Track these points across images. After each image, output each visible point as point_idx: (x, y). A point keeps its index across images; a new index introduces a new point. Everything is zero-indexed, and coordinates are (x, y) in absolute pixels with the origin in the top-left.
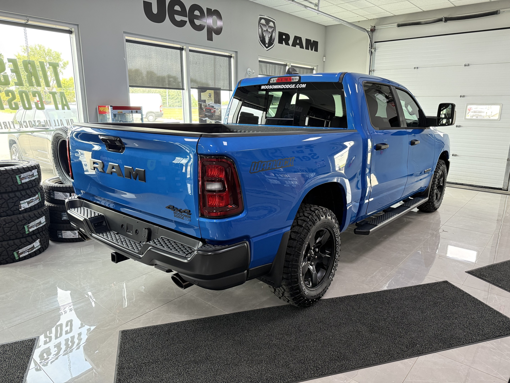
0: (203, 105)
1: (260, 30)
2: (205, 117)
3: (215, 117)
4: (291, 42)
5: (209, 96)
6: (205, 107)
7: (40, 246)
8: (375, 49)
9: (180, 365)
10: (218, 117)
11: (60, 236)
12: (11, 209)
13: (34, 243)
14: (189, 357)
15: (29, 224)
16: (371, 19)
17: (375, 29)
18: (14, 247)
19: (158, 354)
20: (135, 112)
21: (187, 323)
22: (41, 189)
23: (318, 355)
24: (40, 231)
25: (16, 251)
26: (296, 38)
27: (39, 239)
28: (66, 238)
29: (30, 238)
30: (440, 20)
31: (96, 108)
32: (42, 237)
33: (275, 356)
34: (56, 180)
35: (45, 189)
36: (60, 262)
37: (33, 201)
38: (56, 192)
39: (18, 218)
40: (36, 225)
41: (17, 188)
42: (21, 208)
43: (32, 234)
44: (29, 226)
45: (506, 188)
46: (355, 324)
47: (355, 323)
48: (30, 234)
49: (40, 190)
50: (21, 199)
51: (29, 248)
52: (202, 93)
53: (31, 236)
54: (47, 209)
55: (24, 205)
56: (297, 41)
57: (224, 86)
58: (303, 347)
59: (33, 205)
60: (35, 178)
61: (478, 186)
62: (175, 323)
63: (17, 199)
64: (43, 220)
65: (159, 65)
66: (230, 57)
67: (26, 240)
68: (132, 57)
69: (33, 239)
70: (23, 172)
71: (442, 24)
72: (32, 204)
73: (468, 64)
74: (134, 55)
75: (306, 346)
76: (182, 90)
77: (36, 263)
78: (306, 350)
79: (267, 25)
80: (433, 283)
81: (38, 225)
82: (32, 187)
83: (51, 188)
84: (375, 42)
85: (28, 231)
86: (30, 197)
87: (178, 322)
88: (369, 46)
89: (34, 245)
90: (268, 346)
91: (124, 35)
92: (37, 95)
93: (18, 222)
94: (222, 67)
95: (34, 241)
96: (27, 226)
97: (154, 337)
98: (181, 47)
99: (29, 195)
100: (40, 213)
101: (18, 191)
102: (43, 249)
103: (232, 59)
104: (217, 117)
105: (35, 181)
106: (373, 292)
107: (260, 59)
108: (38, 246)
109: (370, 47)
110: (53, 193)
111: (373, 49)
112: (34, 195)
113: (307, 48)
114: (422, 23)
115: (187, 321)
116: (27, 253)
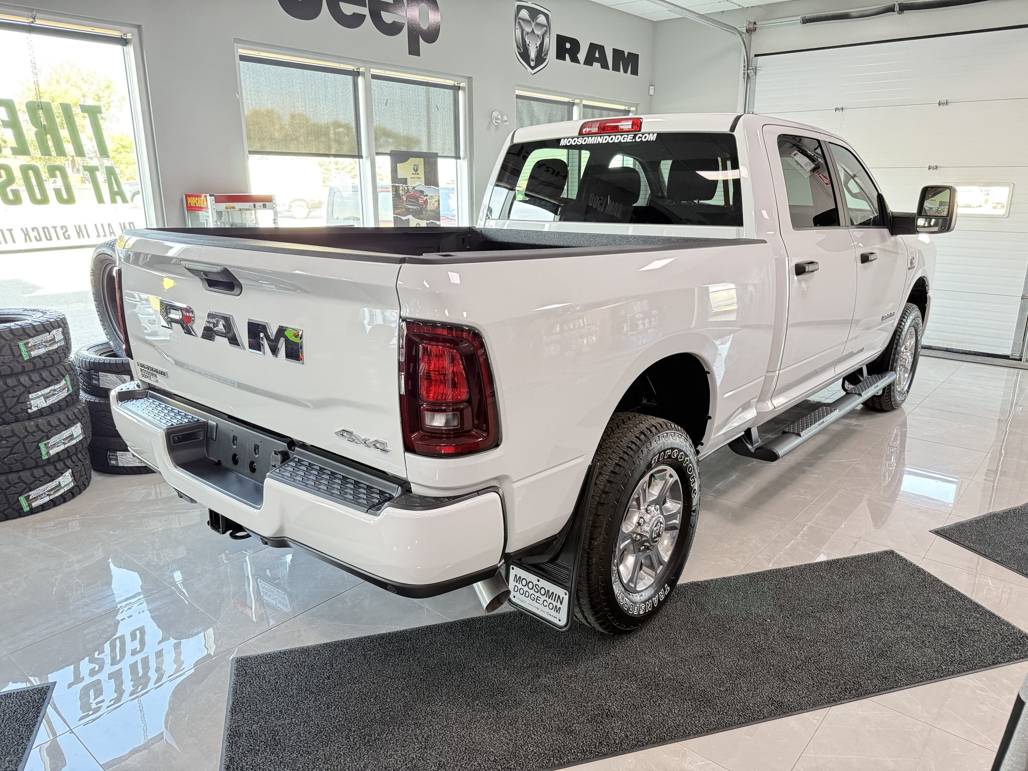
0: (402, 190)
1: (518, 32)
2: (406, 213)
3: (426, 213)
4: (582, 56)
5: (414, 169)
6: (407, 193)
7: (72, 483)
8: (756, 70)
9: (354, 727)
10: (433, 214)
11: (113, 462)
12: (11, 411)
13: (60, 478)
14: (371, 712)
15: (48, 441)
16: (747, 8)
17: (755, 29)
18: (20, 486)
19: (308, 706)
20: (261, 206)
21: (369, 642)
22: (70, 368)
23: (629, 706)
24: (71, 454)
25: (24, 494)
26: (593, 47)
27: (70, 470)
28: (125, 465)
29: (52, 467)
30: (890, 9)
31: (182, 200)
32: (77, 466)
33: (543, 709)
34: (102, 348)
35: (79, 367)
36: (114, 515)
37: (56, 392)
38: (102, 373)
39: (25, 428)
40: (63, 441)
41: (21, 367)
42: (31, 408)
43: (56, 459)
44: (48, 443)
45: (1017, 356)
46: (705, 641)
47: (707, 638)
48: (51, 461)
49: (69, 370)
50: (31, 390)
51: (49, 489)
52: (398, 165)
53: (53, 463)
54: (85, 408)
55: (38, 401)
56: (596, 54)
57: (443, 149)
58: (599, 688)
59: (56, 401)
60: (57, 347)
61: (961, 352)
62: (345, 641)
63: (23, 389)
64: (77, 431)
65: (309, 108)
66: (456, 89)
67: (45, 471)
68: (253, 92)
69: (57, 470)
70: (32, 335)
71: (894, 16)
72: (54, 399)
73: (945, 101)
74: (258, 88)
75: (607, 686)
76: (357, 160)
77: (64, 519)
78: (606, 695)
79: (533, 21)
80: (864, 555)
81: (66, 442)
82: (53, 365)
83: (92, 365)
84: (756, 56)
85: (48, 453)
86: (50, 386)
87: (351, 640)
88: (743, 64)
89: (59, 482)
90: (531, 689)
91: (236, 45)
92: (58, 173)
93: (26, 437)
94: (439, 109)
95: (61, 473)
96: (45, 444)
97: (301, 670)
98: (355, 70)
99: (46, 381)
100: (70, 417)
101: (24, 372)
102: (80, 490)
103: (461, 92)
104: (430, 213)
105: (57, 353)
106: (743, 575)
107: (518, 92)
108: (67, 484)
109: (745, 66)
110: (96, 375)
111: (750, 69)
112: (57, 380)
113: (616, 68)
114: (854, 14)
115: (369, 637)
116: (47, 499)
